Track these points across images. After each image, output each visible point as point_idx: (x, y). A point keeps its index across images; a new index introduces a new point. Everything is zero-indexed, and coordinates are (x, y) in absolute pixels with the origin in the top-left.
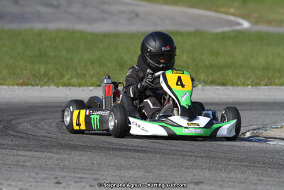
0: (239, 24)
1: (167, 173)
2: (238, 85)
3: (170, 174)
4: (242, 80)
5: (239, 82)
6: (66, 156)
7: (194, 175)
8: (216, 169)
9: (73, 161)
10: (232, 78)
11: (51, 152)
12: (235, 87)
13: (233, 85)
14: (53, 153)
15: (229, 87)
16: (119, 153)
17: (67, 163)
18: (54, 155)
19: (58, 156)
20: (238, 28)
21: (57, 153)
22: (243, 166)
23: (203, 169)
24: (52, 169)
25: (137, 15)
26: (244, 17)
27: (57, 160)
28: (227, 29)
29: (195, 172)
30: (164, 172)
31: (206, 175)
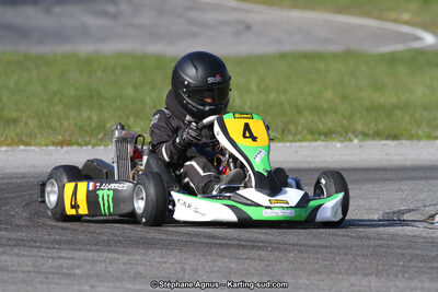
0: (418, 38)
1: (307, 282)
2: (419, 138)
3: (313, 284)
4: (427, 130)
5: (420, 132)
6: (138, 257)
7: (353, 285)
8: (388, 275)
9: (151, 266)
10: (409, 127)
11: (114, 252)
12: (415, 142)
13: (411, 137)
14: (118, 252)
15: (404, 142)
16: (226, 252)
17: (141, 269)
18: (120, 257)
19: (126, 258)
20: (416, 45)
21: (124, 253)
22: (433, 268)
23: (365, 275)
24: (117, 279)
25: (248, 27)
26: (426, 27)
27: (124, 264)
28: (399, 47)
29: (353, 279)
30: (302, 281)
31: (372, 284)
